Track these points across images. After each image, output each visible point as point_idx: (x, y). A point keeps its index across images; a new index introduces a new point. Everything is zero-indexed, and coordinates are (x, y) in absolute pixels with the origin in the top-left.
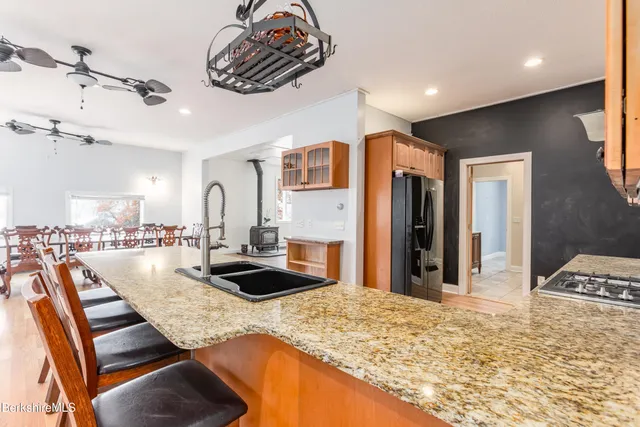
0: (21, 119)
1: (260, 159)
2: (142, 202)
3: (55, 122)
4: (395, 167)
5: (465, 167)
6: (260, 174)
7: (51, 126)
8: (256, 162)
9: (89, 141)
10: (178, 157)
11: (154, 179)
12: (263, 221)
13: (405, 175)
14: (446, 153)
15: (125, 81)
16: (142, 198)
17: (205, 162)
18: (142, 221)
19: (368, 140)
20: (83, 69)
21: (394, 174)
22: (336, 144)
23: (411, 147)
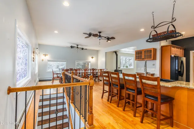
0: (73, 45)
1: (117, 51)
2: (90, 63)
3: (78, 45)
4: (171, 54)
5: (192, 53)
6: (117, 55)
7: (77, 46)
8: (116, 52)
9: (83, 49)
10: (97, 51)
11: (92, 57)
12: (118, 68)
13: (175, 56)
14: (184, 49)
15: (105, 37)
16: (90, 62)
17: (106, 53)
18: (90, 68)
19: (162, 47)
20: (100, 36)
21: (171, 56)
22: (154, 49)
23: (175, 48)
